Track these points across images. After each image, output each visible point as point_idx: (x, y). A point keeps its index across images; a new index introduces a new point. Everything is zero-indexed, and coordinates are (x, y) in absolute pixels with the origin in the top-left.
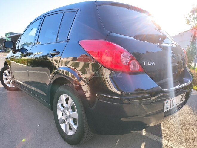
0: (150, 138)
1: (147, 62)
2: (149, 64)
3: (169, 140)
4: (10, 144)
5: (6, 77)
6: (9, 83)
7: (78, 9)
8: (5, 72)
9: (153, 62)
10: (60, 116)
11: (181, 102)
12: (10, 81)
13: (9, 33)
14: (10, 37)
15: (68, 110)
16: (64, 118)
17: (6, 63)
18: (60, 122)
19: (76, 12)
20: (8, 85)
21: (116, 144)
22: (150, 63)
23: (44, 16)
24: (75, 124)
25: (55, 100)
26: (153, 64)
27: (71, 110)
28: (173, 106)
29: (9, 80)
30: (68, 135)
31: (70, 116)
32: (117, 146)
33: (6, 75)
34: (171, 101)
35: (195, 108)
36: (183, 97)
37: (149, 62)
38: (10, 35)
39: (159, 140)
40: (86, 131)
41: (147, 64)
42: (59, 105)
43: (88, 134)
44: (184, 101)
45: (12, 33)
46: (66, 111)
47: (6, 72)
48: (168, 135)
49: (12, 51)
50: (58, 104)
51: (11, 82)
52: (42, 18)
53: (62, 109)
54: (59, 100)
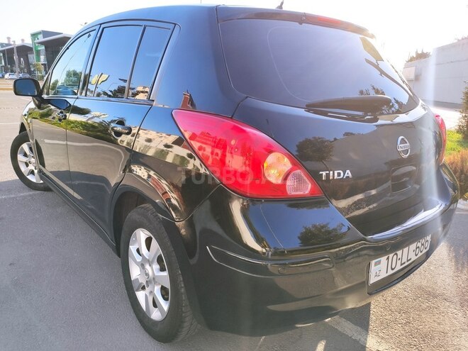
0: (340, 329)
1: (331, 172)
2: (336, 177)
3: (383, 338)
4: (24, 332)
5: (25, 159)
6: (32, 172)
7: (175, 24)
8: (22, 148)
9: (348, 171)
10: (135, 272)
11: (416, 255)
12: (34, 169)
13: (39, 33)
14: (42, 43)
15: (150, 265)
16: (143, 281)
17: (23, 127)
18: (135, 286)
19: (170, 31)
20: (30, 178)
21: (260, 344)
22: (339, 174)
23: (103, 26)
24: (166, 299)
25: (123, 236)
26: (346, 175)
27: (158, 267)
28: (392, 269)
29: (31, 167)
30: (152, 320)
31: (154, 279)
32: (260, 348)
33: (25, 155)
34: (388, 258)
35: (461, 252)
36: (422, 245)
37: (336, 172)
38: (41, 38)
39: (359, 337)
40: (187, 319)
41: (331, 178)
42: (133, 248)
43: (192, 324)
44: (425, 251)
45: (46, 34)
46: (147, 267)
47: (25, 147)
48: (382, 323)
49: (34, 101)
50: (131, 247)
51: (36, 171)
52: (97, 30)
53: (139, 259)
54: (133, 239)
